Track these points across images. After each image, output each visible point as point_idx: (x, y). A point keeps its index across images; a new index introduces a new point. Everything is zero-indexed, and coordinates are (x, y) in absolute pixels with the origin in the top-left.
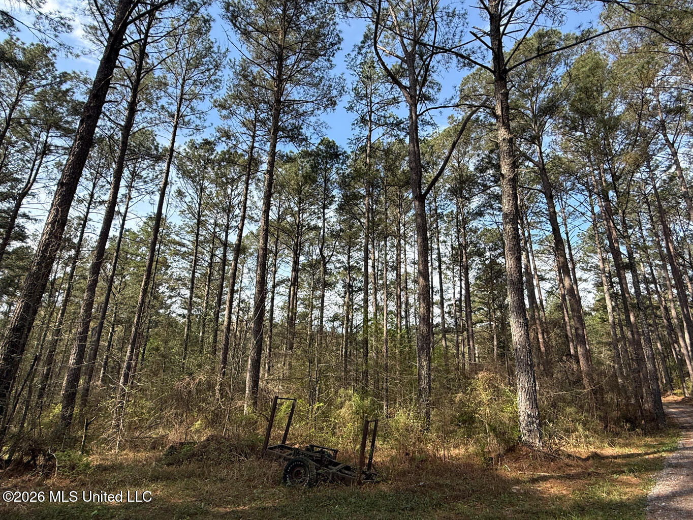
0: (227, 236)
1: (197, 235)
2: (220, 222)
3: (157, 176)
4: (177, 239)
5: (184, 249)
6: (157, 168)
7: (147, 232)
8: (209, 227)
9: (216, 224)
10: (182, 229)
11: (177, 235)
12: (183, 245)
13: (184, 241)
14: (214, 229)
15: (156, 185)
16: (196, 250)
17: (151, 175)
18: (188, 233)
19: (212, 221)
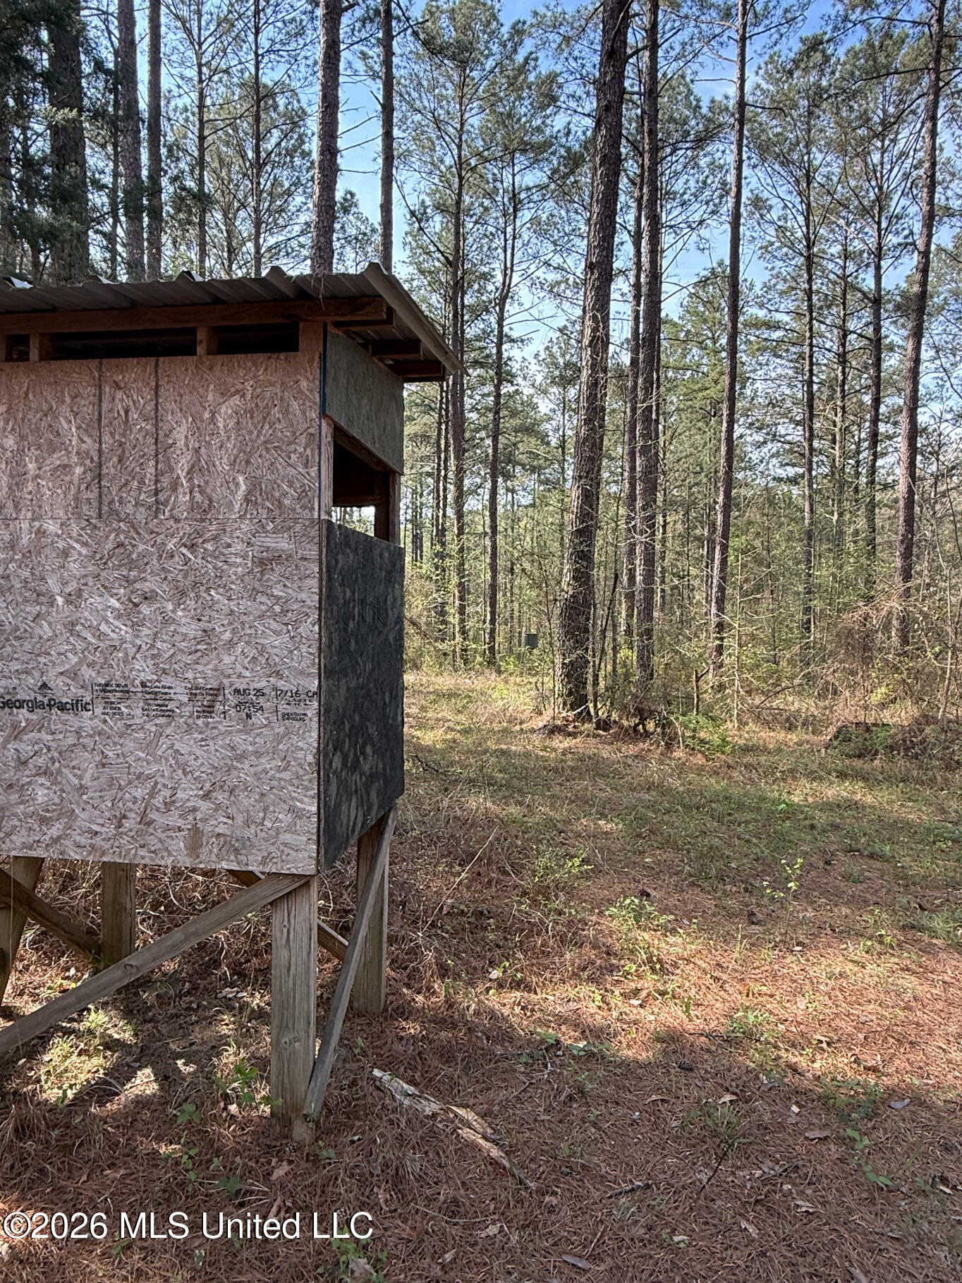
0: (878, 278)
1: (809, 293)
2: (857, 245)
3: (704, 182)
4: (761, 314)
5: (777, 335)
6: (703, 162)
7: (697, 314)
8: (831, 266)
9: (846, 255)
10: (769, 289)
11: (761, 306)
12: (776, 326)
13: (778, 316)
14: (844, 268)
15: (707, 203)
16: (811, 329)
17: (692, 184)
18: (782, 293)
19: (836, 249)
